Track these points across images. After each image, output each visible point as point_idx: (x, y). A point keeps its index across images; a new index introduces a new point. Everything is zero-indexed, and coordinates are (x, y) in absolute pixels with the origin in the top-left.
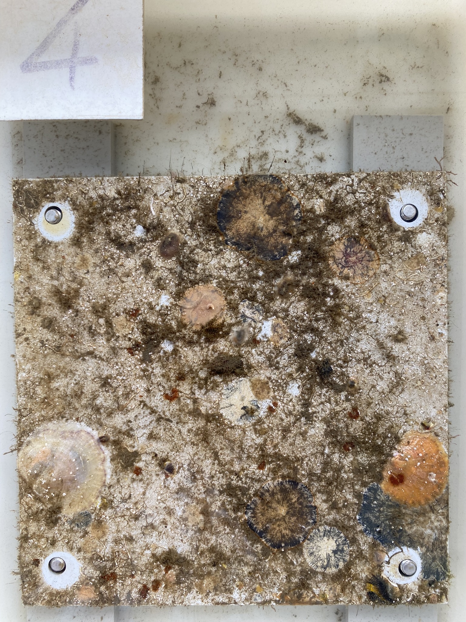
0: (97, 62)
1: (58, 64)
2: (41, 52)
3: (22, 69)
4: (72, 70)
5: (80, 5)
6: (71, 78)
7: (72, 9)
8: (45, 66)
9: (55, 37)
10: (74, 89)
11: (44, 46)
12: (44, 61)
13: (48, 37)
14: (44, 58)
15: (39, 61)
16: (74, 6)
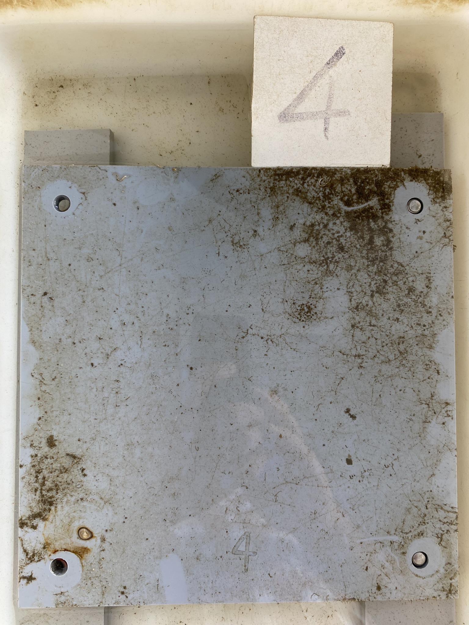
0: (349, 114)
1: (313, 115)
2: (298, 103)
3: (279, 120)
4: (326, 121)
5: (335, 60)
6: (326, 129)
7: (328, 64)
8: (301, 117)
9: (311, 89)
10: (328, 139)
11: (301, 97)
12: (300, 112)
13: (304, 90)
14: (301, 109)
15: (296, 112)
16: (329, 61)
